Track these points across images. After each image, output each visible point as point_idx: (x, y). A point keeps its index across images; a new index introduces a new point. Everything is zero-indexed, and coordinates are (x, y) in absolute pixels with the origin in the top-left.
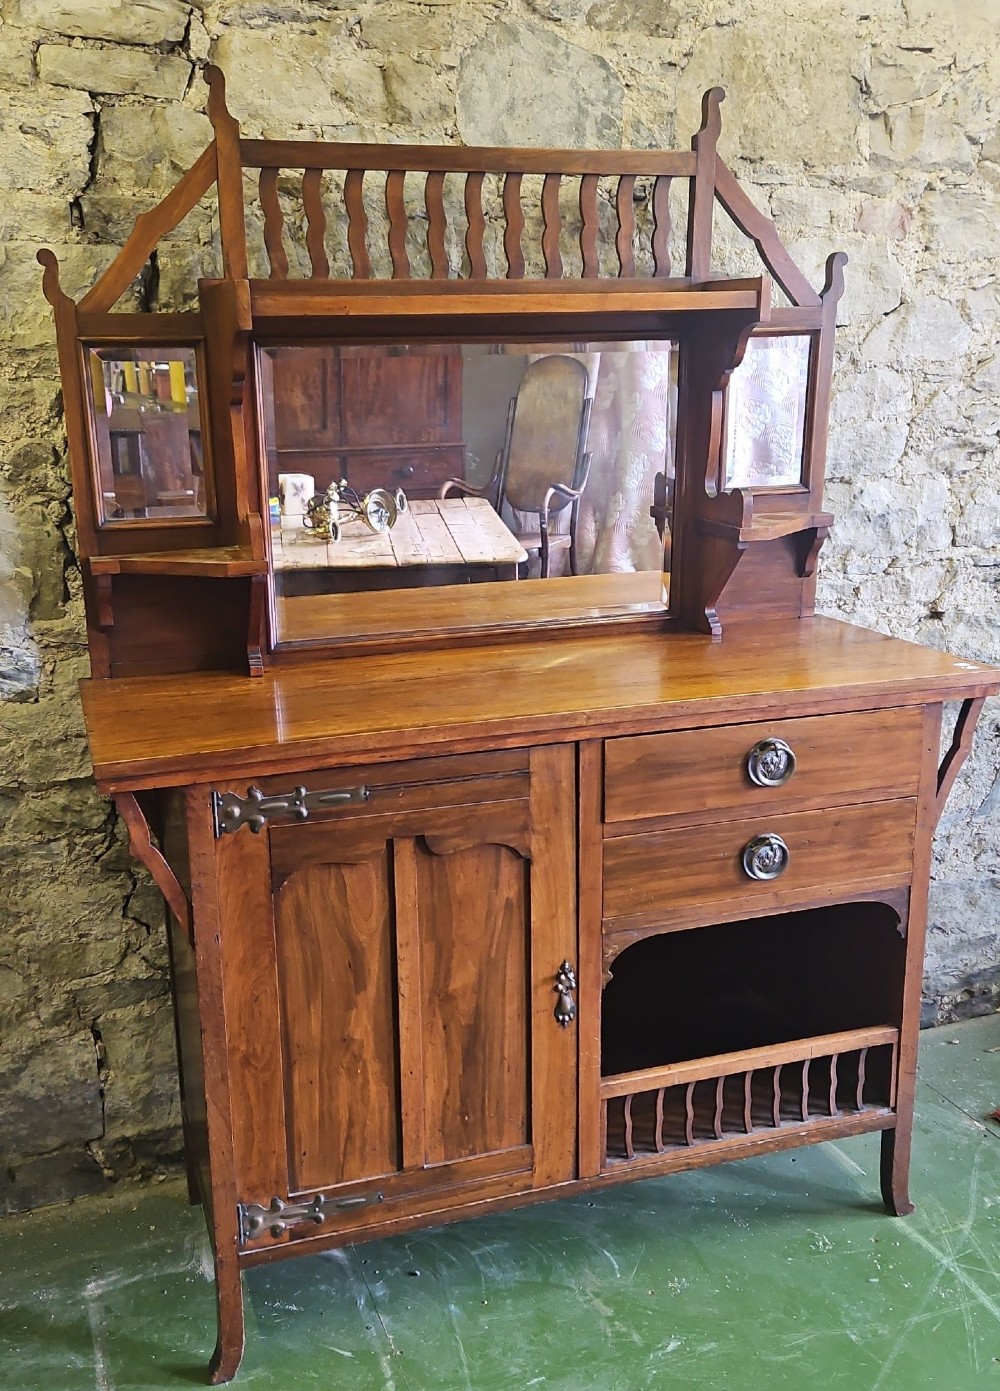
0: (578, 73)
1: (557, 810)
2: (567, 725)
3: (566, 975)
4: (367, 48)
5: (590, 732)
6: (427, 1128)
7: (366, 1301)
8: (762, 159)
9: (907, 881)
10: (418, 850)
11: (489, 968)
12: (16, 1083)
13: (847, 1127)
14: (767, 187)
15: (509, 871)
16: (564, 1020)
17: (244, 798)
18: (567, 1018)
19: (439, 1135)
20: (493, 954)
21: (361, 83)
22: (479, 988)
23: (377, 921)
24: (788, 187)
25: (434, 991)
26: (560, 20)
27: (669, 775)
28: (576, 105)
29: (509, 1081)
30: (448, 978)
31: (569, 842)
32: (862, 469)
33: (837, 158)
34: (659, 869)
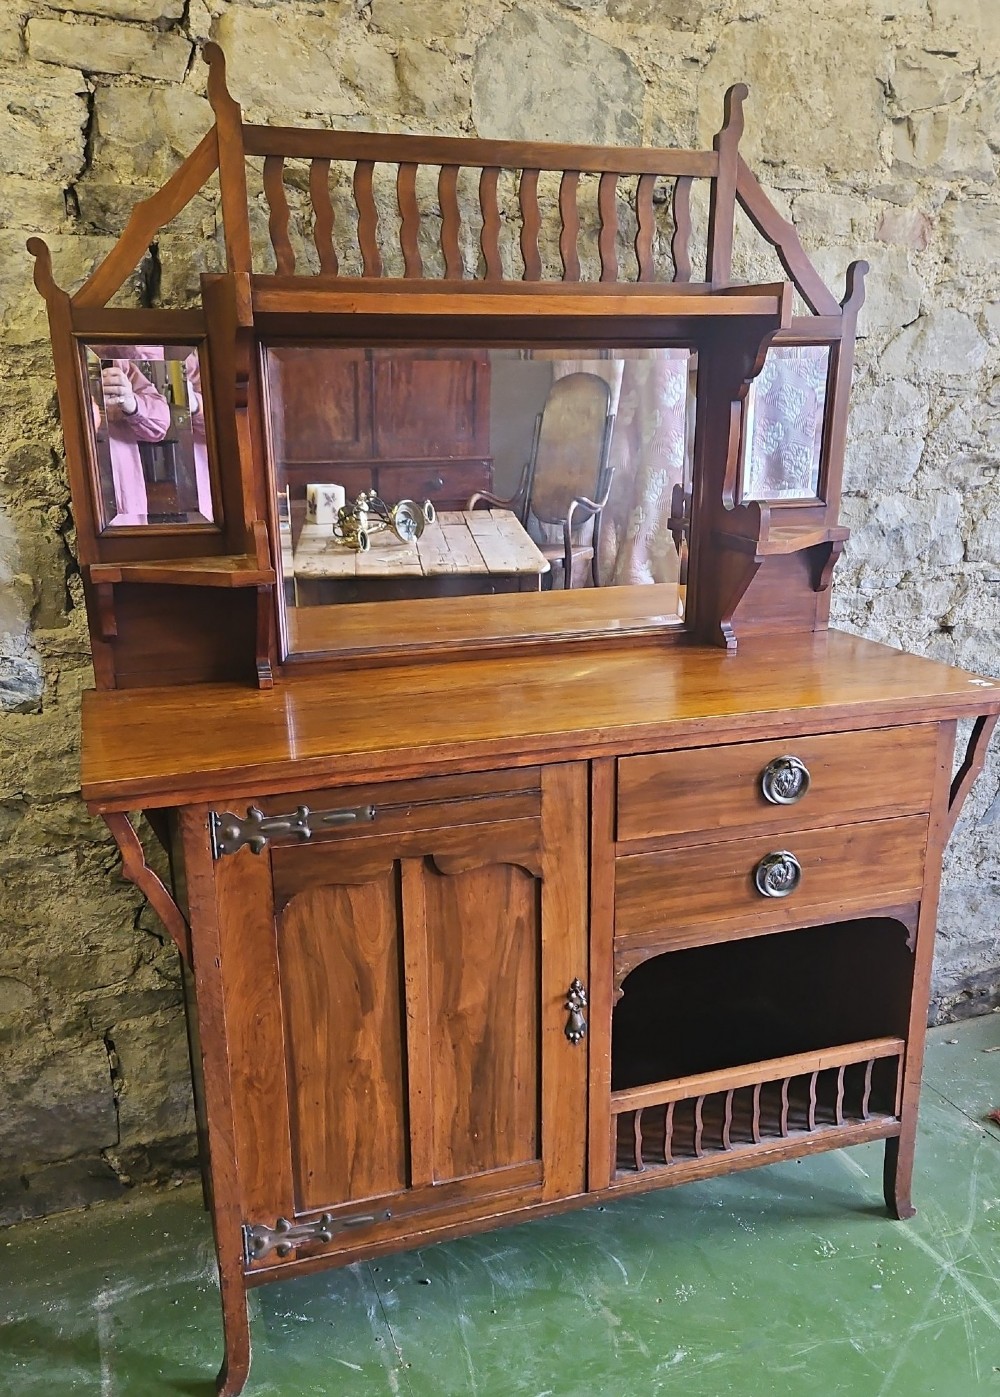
0: (598, 66)
1: (569, 829)
2: (579, 742)
3: (577, 993)
4: (379, 32)
5: (603, 750)
6: (436, 1145)
7: (376, 1312)
8: (784, 163)
9: (918, 897)
10: (426, 871)
11: (499, 986)
12: (28, 1093)
13: (853, 1135)
14: (789, 193)
15: (520, 889)
16: (574, 1038)
17: (243, 817)
18: (578, 1036)
19: (447, 1152)
20: (503, 973)
21: (371, 70)
22: (490, 1007)
23: (384, 941)
24: (809, 193)
25: (443, 1011)
26: (579, 9)
27: (683, 793)
28: (595, 101)
29: (519, 1099)
30: (457, 999)
31: (582, 860)
32: (878, 483)
33: (859, 164)
34: (672, 886)
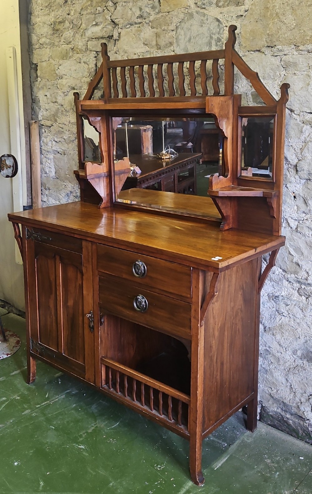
0: (210, 25)
8: (275, 46)
14: (278, 57)
21: (150, 39)
24: (287, 56)
26: (205, 8)
28: (209, 36)
31: (91, 273)
33: (308, 41)
